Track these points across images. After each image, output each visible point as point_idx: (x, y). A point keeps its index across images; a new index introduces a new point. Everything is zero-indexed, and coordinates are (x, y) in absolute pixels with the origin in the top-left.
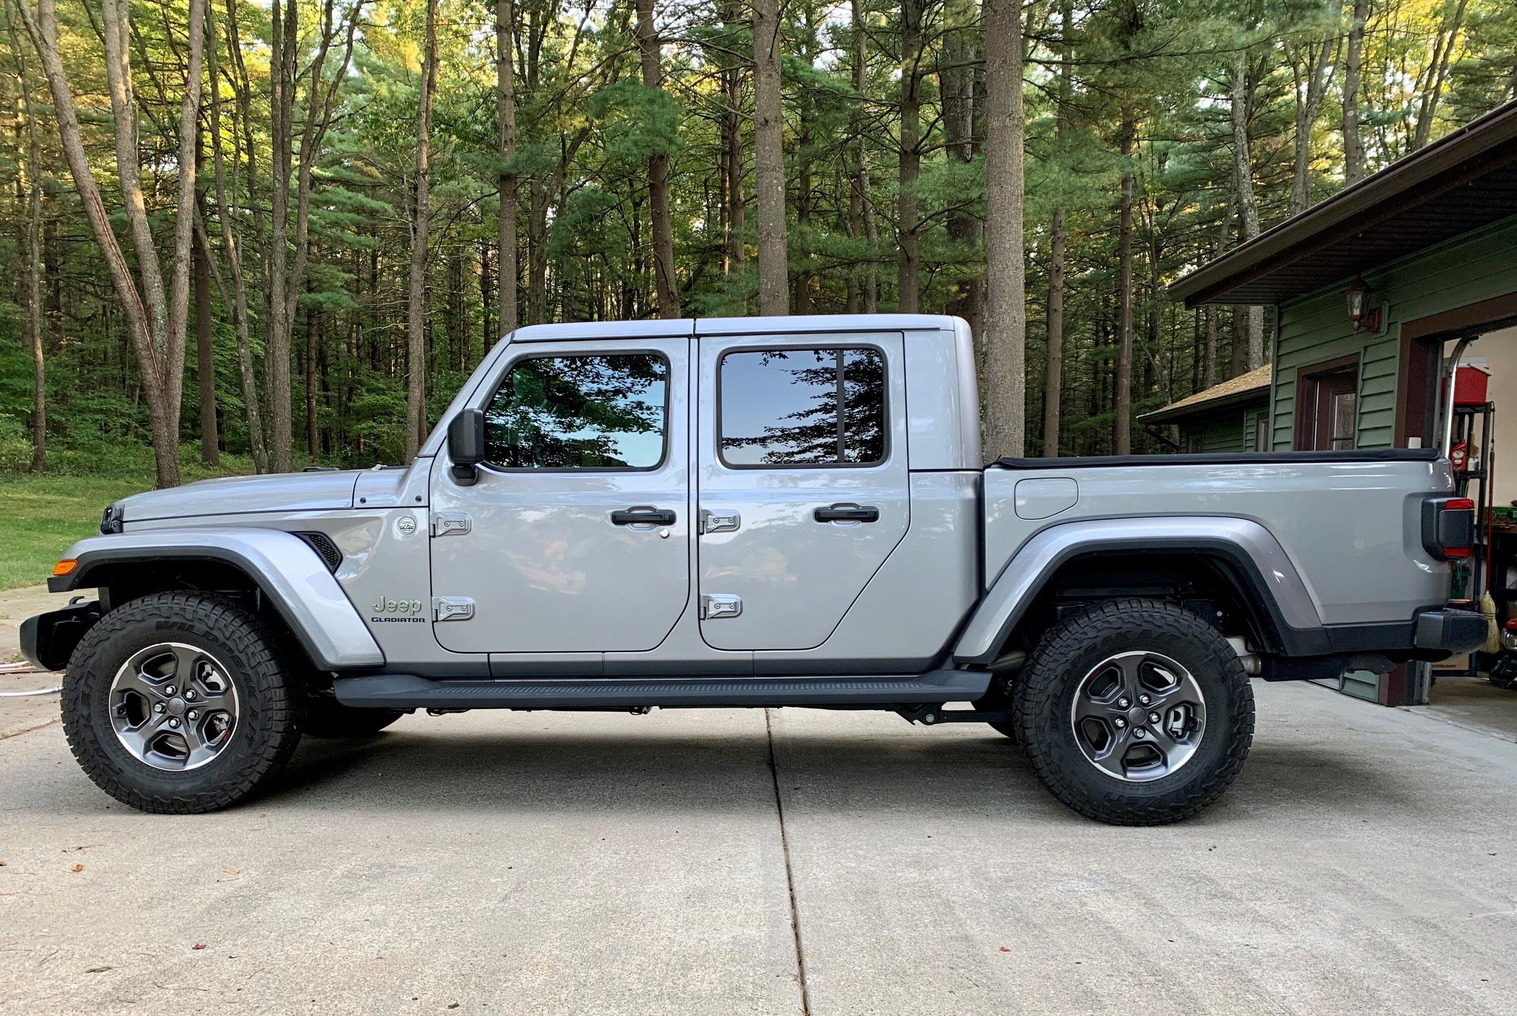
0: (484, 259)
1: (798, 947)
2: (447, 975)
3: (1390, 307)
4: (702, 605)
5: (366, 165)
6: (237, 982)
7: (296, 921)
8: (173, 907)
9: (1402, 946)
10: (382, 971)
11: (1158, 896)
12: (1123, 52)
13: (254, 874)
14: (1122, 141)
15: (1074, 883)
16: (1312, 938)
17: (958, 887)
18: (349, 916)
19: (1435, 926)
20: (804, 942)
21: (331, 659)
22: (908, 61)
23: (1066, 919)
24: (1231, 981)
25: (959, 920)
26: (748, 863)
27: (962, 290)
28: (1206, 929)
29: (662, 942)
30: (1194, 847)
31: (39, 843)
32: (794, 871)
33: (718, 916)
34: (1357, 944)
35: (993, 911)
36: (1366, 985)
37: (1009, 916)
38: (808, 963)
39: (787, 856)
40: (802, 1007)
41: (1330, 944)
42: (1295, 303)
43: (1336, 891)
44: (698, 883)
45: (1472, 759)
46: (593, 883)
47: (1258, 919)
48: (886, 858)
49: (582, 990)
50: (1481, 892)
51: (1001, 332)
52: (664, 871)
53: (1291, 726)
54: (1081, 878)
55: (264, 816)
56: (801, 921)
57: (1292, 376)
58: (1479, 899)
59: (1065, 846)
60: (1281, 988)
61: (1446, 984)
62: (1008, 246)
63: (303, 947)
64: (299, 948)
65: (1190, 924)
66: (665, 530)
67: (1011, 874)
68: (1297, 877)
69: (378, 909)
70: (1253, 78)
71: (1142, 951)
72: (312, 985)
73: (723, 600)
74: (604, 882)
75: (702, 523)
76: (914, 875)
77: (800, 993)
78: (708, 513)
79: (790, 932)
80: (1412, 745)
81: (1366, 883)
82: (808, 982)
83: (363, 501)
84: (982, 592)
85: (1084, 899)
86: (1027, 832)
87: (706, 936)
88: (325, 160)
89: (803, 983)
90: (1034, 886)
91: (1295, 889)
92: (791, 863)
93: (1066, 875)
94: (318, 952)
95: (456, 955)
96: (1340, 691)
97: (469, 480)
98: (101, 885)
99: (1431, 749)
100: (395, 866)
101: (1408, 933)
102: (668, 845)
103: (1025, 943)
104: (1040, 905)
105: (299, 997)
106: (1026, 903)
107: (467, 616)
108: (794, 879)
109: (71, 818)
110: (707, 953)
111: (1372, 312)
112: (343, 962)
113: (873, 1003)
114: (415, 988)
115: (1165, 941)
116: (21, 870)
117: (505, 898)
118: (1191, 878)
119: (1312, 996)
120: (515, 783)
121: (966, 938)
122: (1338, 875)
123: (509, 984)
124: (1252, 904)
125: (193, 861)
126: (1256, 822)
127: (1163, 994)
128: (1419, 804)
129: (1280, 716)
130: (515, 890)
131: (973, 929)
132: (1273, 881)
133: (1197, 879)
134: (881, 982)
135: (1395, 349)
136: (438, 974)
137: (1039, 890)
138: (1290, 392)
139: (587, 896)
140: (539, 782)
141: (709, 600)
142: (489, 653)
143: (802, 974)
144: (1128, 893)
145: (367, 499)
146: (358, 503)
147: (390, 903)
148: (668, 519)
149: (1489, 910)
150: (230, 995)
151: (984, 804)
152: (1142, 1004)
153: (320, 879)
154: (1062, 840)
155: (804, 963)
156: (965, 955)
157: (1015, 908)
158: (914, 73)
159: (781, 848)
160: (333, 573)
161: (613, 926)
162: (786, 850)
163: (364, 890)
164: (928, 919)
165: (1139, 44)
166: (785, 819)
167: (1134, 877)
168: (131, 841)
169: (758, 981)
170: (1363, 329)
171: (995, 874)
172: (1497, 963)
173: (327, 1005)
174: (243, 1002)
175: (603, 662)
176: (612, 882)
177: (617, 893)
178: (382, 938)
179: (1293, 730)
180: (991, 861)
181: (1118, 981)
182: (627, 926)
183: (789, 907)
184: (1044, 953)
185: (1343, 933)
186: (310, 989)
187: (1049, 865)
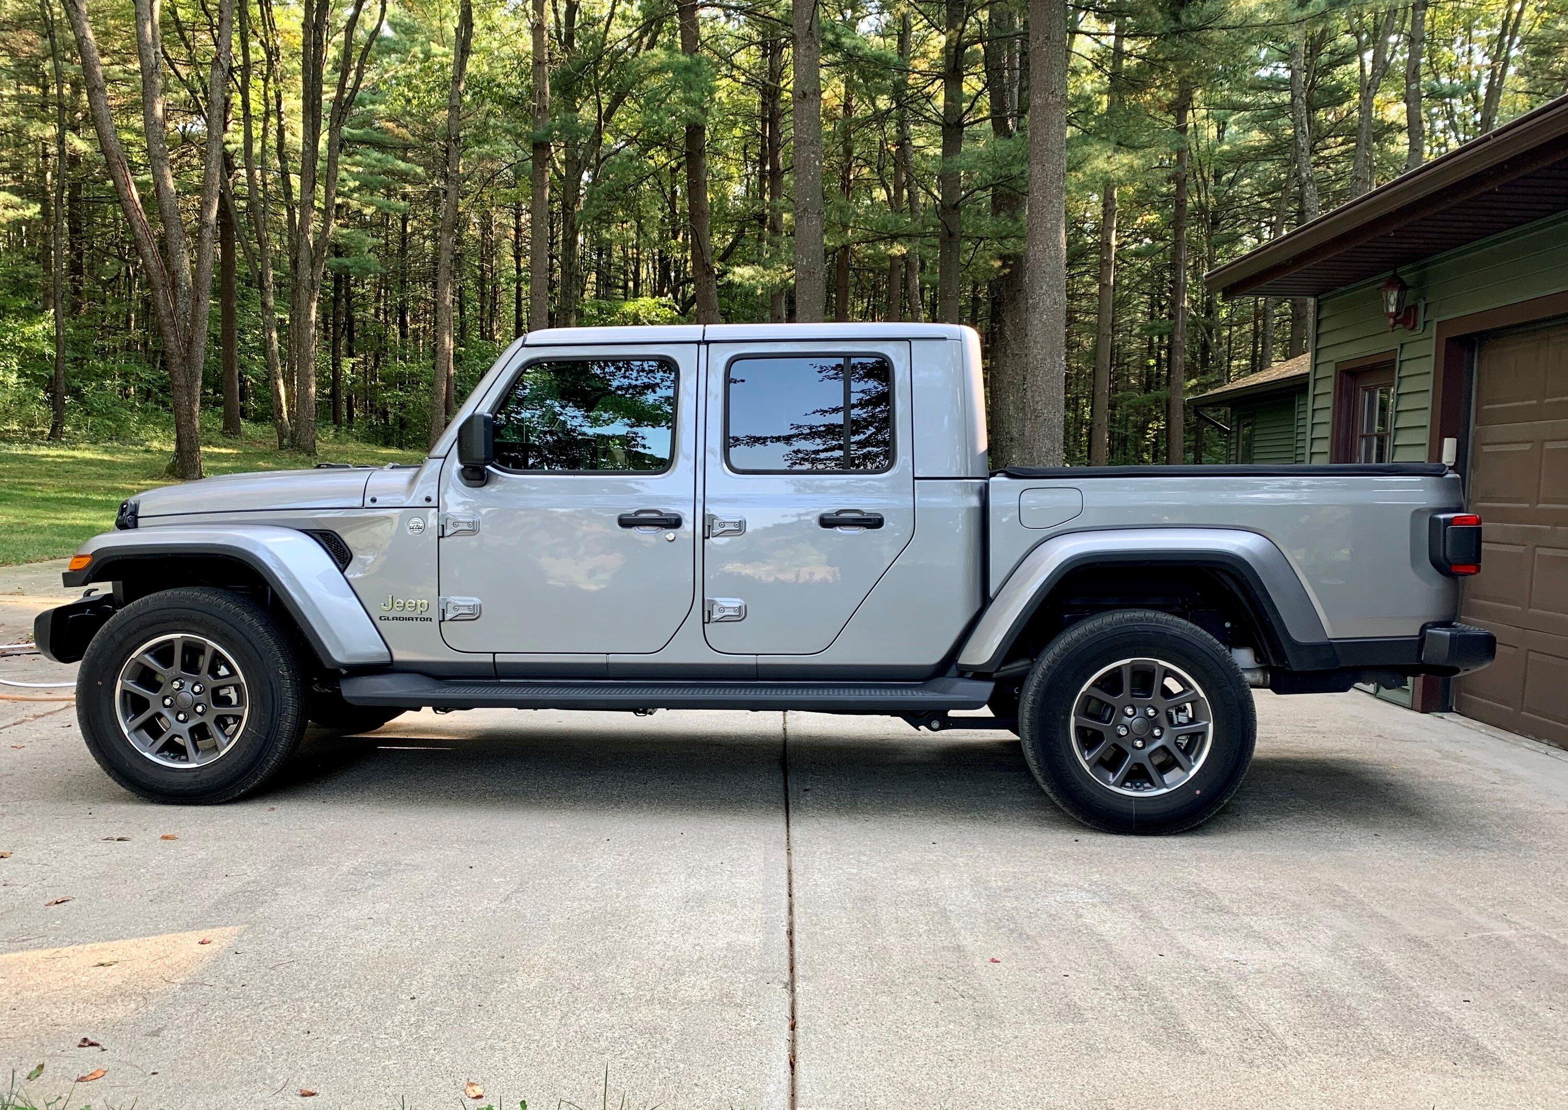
0: (517, 224)
1: (792, 954)
2: (445, 976)
3: (1426, 305)
4: (706, 608)
5: (398, 126)
6: (241, 978)
7: (302, 918)
8: (182, 901)
9: (1391, 965)
10: (383, 969)
11: (1155, 909)
12: (1173, 24)
13: (262, 869)
14: (1178, 110)
15: (1073, 895)
16: (1302, 955)
17: (957, 896)
18: (353, 914)
19: (1427, 945)
20: (797, 949)
21: (339, 657)
22: (952, 32)
23: (1060, 931)
24: (1215, 997)
25: (952, 929)
26: (750, 866)
27: (1004, 266)
28: (1197, 943)
29: (658, 947)
30: (1198, 859)
31: (53, 834)
32: (794, 876)
33: (714, 921)
34: (1346, 962)
35: (988, 921)
36: (1348, 1003)
37: (1004, 926)
38: (799, 970)
39: (790, 861)
40: (789, 1015)
41: (1319, 961)
42: (1333, 296)
43: (1334, 907)
44: (698, 887)
45: (1498, 771)
46: (594, 885)
47: (1252, 934)
48: (887, 865)
49: (575, 993)
50: (1480, 912)
51: (1041, 314)
52: (666, 874)
53: (1318, 732)
54: (1081, 888)
55: (273, 809)
56: (797, 928)
57: (1329, 370)
58: (1477, 918)
59: (1067, 855)
60: (1263, 1006)
61: (1427, 1004)
62: (1049, 225)
63: (307, 944)
64: (303, 946)
65: (1182, 938)
66: (671, 534)
67: (1011, 883)
68: (1298, 891)
69: (382, 907)
70: (1315, 46)
71: (1131, 964)
72: (314, 982)
73: (728, 603)
74: (605, 885)
75: (708, 527)
76: (914, 883)
77: (788, 1000)
78: (713, 517)
79: (785, 939)
80: (1440, 755)
81: (1366, 900)
82: (798, 990)
83: (374, 500)
84: (986, 600)
85: (1081, 910)
86: (1033, 840)
87: (701, 941)
88: (355, 121)
89: (793, 991)
90: (1033, 896)
91: (1294, 904)
92: (793, 868)
93: (1066, 885)
94: (322, 948)
95: (455, 955)
96: (1375, 695)
97: (478, 482)
98: (112, 877)
99: (1457, 759)
100: (400, 864)
101: (1399, 951)
102: (672, 847)
103: (1016, 954)
104: (1037, 916)
105: (302, 994)
106: (1022, 913)
107: (474, 615)
108: (794, 885)
109: (84, 807)
110: (701, 958)
111: (1408, 309)
112: (345, 960)
113: (858, 1012)
114: (413, 988)
115: (1155, 955)
116: (35, 861)
117: (507, 899)
118: (1191, 891)
119: (1292, 1013)
120: (524, 779)
121: (959, 948)
122: (1339, 891)
123: (505, 985)
124: (1247, 919)
125: (202, 854)
126: (1266, 834)
127: (1146, 1008)
128: (1435, 818)
129: (1310, 721)
130: (517, 891)
131: (967, 940)
132: (1272, 897)
133: (1195, 892)
134: (869, 991)
135: (1430, 347)
136: (437, 973)
137: (1036, 900)
138: (1327, 386)
139: (587, 898)
140: (548, 778)
141: (713, 603)
142: (494, 653)
143: (793, 981)
144: (1126, 905)
145: (378, 499)
146: (368, 503)
147: (393, 901)
148: (675, 523)
149: (1485, 930)
150: (234, 991)
151: (994, 809)
152: (1123, 1018)
153: (326, 876)
154: (1067, 849)
155: (795, 970)
156: (955, 965)
157: (1011, 918)
158: (958, 44)
159: (785, 852)
160: (342, 572)
161: (610, 929)
162: (789, 854)
163: (369, 888)
164: (922, 928)
165: (1189, 17)
166: (791, 822)
167: (1134, 889)
168: (142, 832)
169: (748, 988)
170: (1398, 326)
171: (996, 883)
172: (1482, 984)
173: (328, 1003)
174: (248, 997)
175: (607, 664)
176: (613, 885)
177: (618, 896)
178: (384, 937)
179: (1320, 736)
180: (993, 870)
181: (1103, 994)
182: (625, 929)
183: (787, 914)
184: (1033, 965)
185: (1334, 950)
186: (312, 986)
187: (1050, 875)
